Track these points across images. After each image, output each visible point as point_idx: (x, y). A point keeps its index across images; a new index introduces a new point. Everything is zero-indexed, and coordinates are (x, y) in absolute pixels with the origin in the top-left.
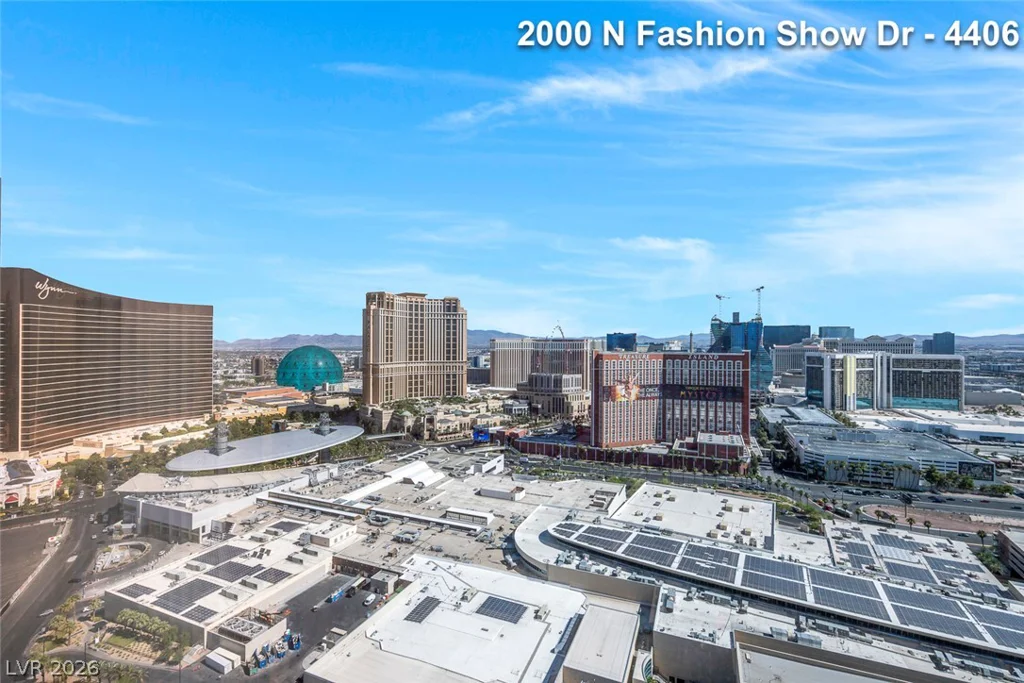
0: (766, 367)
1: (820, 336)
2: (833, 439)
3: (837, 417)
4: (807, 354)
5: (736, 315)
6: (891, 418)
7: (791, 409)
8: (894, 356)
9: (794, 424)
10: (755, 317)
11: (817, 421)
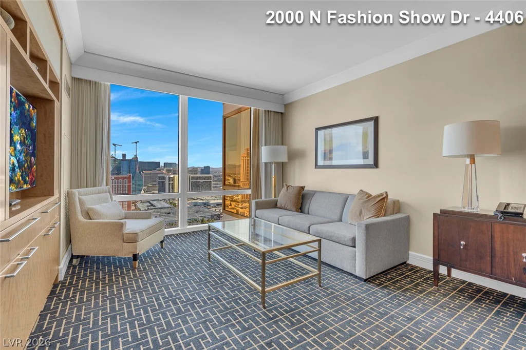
0: (139, 183)
1: (164, 167)
2: (169, 213)
3: (171, 203)
4: (159, 175)
5: (124, 155)
6: (190, 201)
7: (151, 202)
8: (192, 175)
9: (153, 209)
10: (133, 157)
11: (163, 206)
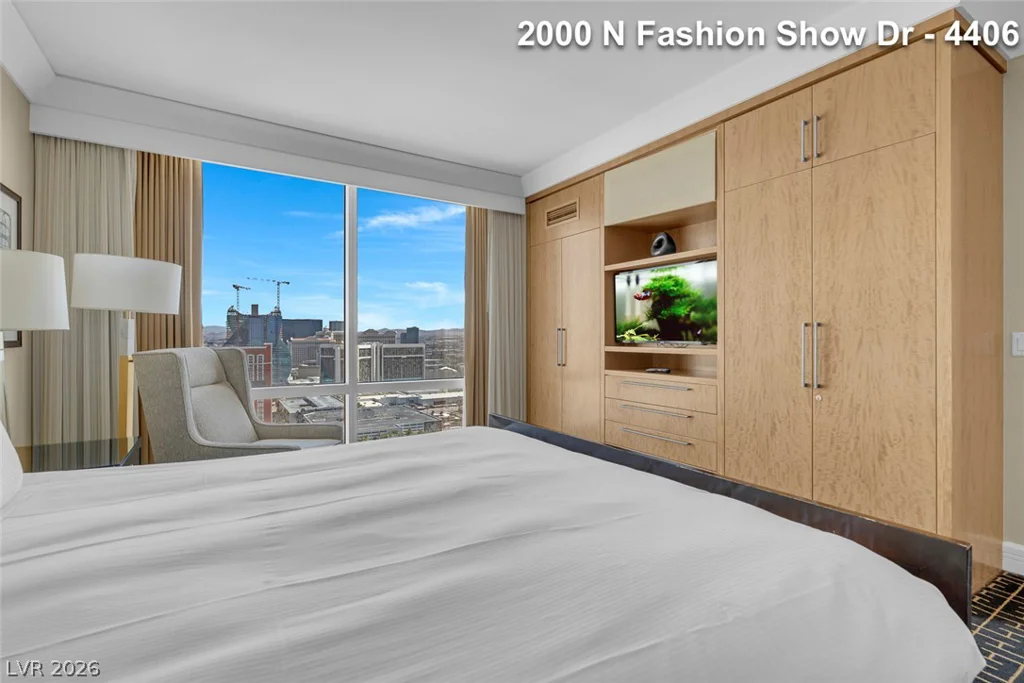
0: (286, 360)
1: (330, 329)
4: (322, 346)
5: (255, 308)
6: (383, 397)
7: (308, 397)
8: (385, 346)
9: (312, 411)
10: (273, 310)
11: (330, 406)
